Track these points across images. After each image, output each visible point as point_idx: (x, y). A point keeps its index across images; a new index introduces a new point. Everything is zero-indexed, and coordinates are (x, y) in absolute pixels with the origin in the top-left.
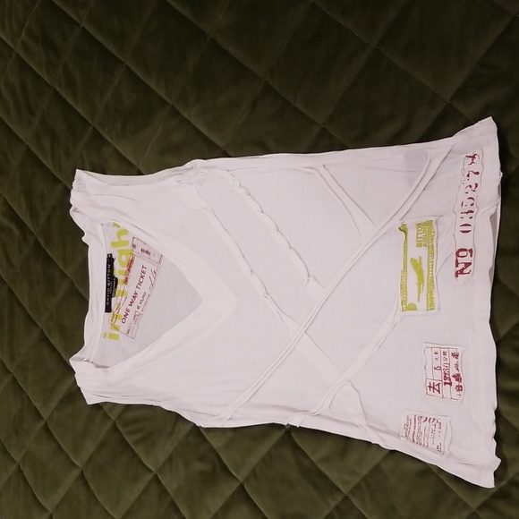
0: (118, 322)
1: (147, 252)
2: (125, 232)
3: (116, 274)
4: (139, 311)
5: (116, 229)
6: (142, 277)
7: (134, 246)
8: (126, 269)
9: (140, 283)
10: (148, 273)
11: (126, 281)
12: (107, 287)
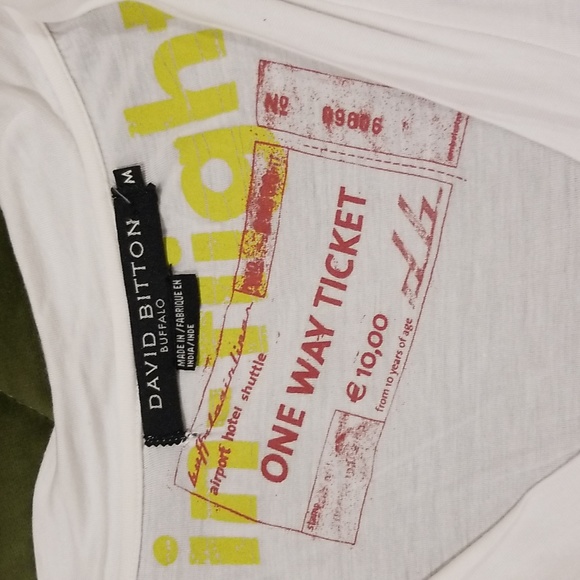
0: (242, 481)
1: (361, 121)
2: (210, 39)
3: (181, 258)
4: (361, 407)
5: (146, 43)
6: (344, 246)
7: (275, 105)
8: (237, 223)
9: (337, 277)
10: (380, 224)
11: (253, 281)
12: (138, 327)
